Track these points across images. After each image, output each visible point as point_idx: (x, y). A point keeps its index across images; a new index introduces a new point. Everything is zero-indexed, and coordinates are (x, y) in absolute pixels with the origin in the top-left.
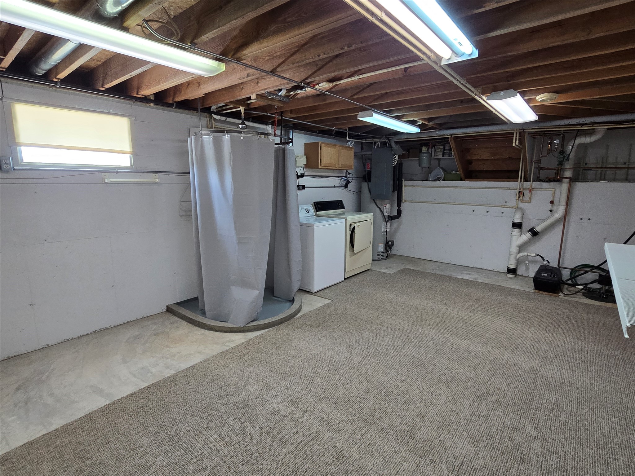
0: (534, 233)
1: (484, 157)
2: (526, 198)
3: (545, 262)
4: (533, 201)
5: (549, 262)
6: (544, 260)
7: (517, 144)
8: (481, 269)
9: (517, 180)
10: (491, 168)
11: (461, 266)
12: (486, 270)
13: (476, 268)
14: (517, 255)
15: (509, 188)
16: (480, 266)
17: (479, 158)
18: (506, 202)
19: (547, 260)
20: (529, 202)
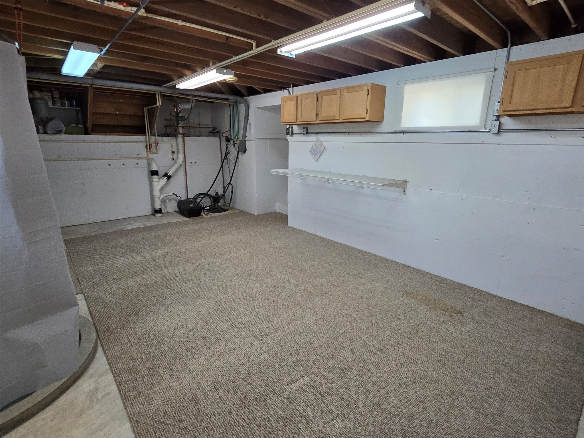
0: (169, 177)
1: (108, 111)
2: (153, 149)
3: (179, 198)
4: (159, 151)
5: (180, 198)
6: (177, 196)
7: (161, 104)
8: (130, 218)
9: (145, 134)
10: (112, 123)
11: (108, 222)
12: (133, 217)
13: (124, 218)
14: (160, 197)
15: (139, 142)
16: (126, 216)
17: (103, 111)
18: (138, 154)
19: (179, 196)
20: (156, 153)
